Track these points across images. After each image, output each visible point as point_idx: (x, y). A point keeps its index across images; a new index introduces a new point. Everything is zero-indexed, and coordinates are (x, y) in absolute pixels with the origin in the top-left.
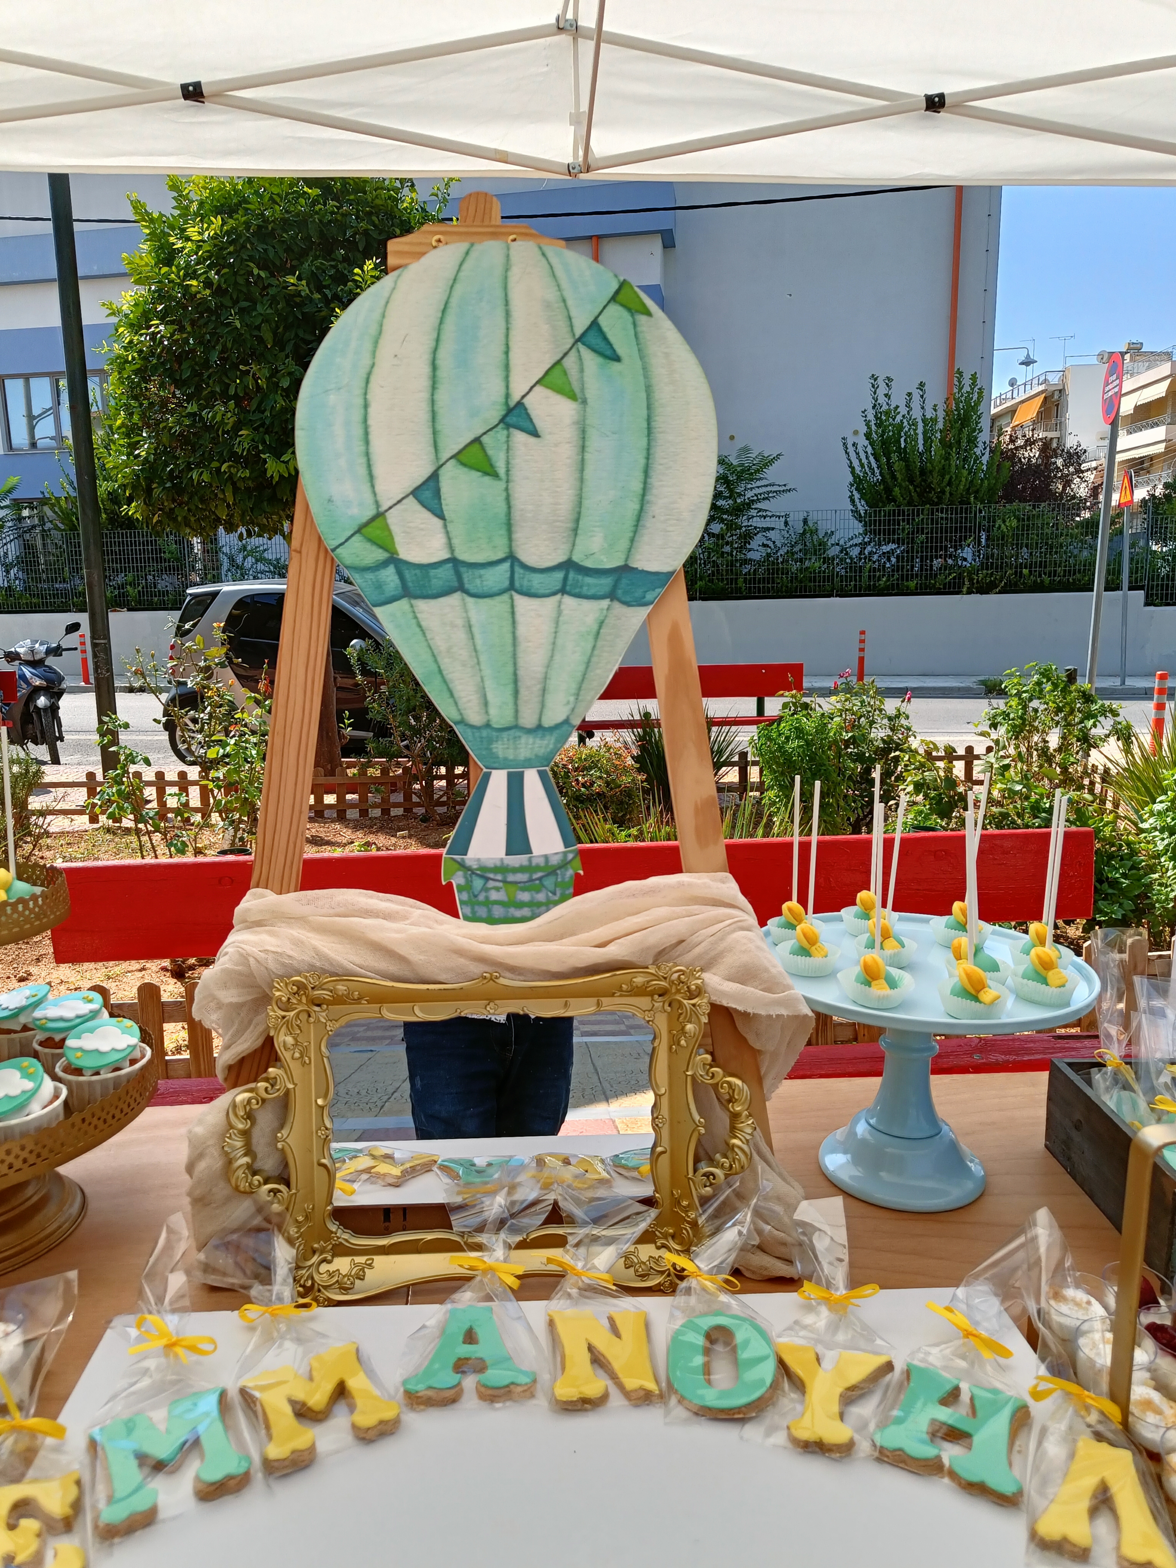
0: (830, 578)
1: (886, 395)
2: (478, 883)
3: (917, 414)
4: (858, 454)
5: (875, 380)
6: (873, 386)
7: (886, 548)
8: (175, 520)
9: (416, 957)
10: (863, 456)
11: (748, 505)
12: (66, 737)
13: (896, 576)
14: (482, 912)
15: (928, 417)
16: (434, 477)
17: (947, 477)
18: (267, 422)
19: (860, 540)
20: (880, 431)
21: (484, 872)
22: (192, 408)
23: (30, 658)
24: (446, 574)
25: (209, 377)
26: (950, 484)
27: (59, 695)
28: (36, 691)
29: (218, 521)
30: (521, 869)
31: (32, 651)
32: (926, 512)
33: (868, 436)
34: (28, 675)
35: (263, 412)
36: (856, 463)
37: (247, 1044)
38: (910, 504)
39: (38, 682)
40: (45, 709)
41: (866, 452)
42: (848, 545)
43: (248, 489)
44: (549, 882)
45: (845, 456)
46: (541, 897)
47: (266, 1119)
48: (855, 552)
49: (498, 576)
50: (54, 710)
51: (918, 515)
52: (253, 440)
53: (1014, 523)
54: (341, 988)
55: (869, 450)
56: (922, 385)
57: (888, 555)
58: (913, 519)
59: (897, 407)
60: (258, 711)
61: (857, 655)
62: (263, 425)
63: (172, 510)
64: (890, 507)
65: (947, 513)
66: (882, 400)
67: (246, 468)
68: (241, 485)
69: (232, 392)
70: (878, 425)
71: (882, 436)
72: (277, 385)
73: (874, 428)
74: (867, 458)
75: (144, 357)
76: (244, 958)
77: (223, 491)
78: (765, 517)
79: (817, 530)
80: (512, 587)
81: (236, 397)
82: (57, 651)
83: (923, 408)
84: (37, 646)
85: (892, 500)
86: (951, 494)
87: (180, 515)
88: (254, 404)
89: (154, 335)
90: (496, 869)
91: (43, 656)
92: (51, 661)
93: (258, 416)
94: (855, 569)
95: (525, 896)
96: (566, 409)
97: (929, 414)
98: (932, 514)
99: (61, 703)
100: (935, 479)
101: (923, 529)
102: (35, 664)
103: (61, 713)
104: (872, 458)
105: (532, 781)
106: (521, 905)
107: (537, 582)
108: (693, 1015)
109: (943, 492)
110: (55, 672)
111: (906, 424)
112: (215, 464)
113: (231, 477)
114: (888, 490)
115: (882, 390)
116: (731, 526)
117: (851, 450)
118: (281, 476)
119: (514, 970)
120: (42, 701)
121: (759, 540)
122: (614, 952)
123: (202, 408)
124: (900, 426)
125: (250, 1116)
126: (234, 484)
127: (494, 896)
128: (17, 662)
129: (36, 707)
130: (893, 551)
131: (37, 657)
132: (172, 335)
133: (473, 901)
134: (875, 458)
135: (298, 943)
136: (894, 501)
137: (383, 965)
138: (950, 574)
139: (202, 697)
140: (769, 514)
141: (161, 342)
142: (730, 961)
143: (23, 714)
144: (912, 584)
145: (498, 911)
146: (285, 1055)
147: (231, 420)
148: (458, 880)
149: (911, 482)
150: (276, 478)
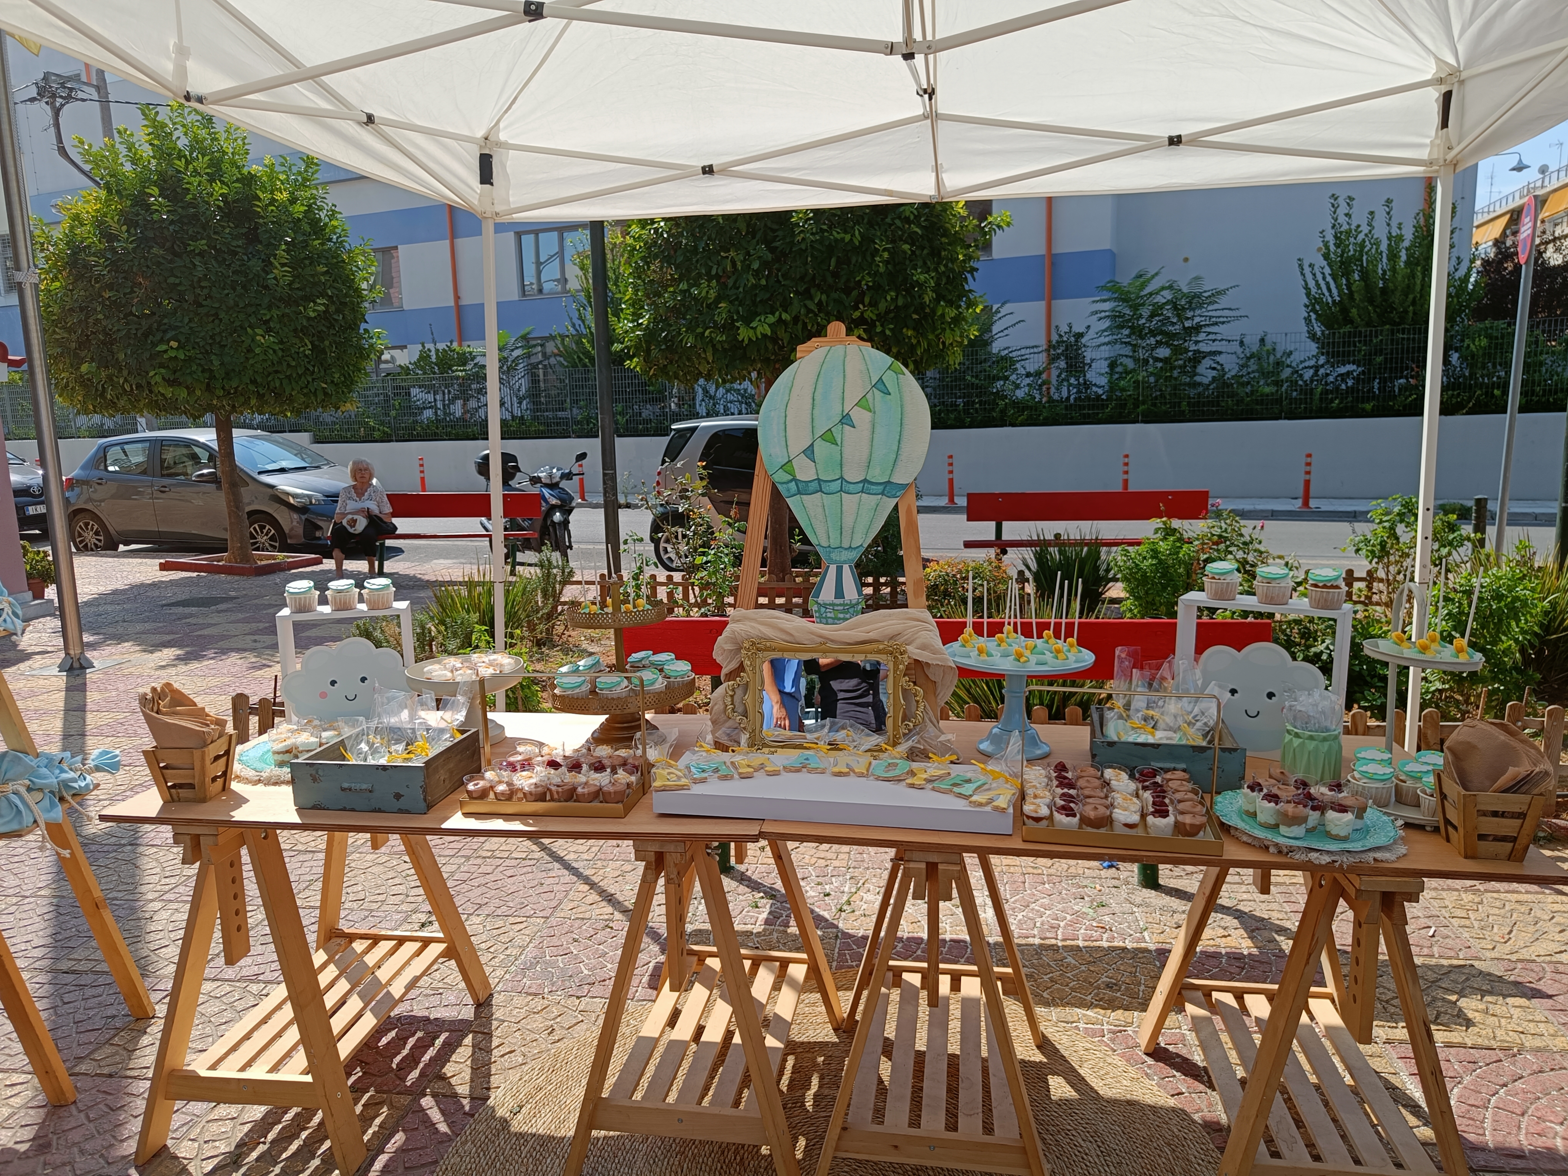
0: (1279, 401)
1: (1346, 215)
2: (823, 610)
3: (1381, 233)
4: (1314, 275)
5: (1336, 199)
6: (1333, 206)
7: (1343, 370)
8: (667, 374)
9: (796, 634)
10: (1319, 277)
11: (1197, 329)
12: (575, 546)
13: (1350, 399)
14: (824, 621)
15: (1394, 234)
16: (812, 445)
17: (1411, 297)
18: (741, 296)
19: (1312, 363)
20: (1339, 251)
21: (825, 605)
22: (683, 286)
23: (548, 481)
24: (815, 485)
25: (697, 261)
26: (1414, 303)
27: (570, 512)
28: (553, 509)
29: (700, 374)
30: (840, 605)
31: (551, 476)
32: (1385, 333)
33: (1326, 256)
34: (547, 495)
35: (738, 288)
36: (1312, 284)
37: (734, 665)
38: (1368, 324)
39: (554, 501)
40: (559, 524)
41: (1323, 273)
42: (1301, 367)
43: (724, 350)
44: (851, 610)
45: (1300, 278)
46: (848, 616)
47: (739, 692)
48: (1308, 374)
49: (836, 486)
50: (565, 523)
51: (1376, 337)
52: (729, 311)
53: (1484, 342)
54: (768, 644)
55: (1327, 270)
56: (1389, 201)
57: (1344, 377)
58: (1371, 341)
59: (1358, 226)
60: (730, 530)
61: (1303, 477)
62: (737, 299)
63: (665, 366)
64: (1348, 329)
65: (1409, 333)
66: (1342, 219)
67: (723, 333)
68: (719, 347)
69: (714, 272)
70: (1337, 246)
71: (1342, 256)
72: (749, 266)
73: (1332, 248)
74: (1324, 278)
75: (648, 246)
76: (733, 632)
77: (705, 351)
78: (1214, 341)
79: (1274, 349)
80: (841, 490)
81: (718, 277)
82: (568, 476)
83: (1388, 225)
84: (555, 471)
85: (1349, 321)
86: (1415, 313)
87: (671, 370)
88: (730, 282)
89: (656, 230)
90: (830, 605)
91: (558, 479)
92: (564, 484)
93: (733, 291)
94: (1307, 391)
95: (841, 616)
96: (868, 415)
97: (1395, 232)
98: (1393, 334)
99: (572, 518)
100: (1396, 298)
101: (1381, 350)
102: (553, 486)
103: (571, 527)
104: (1329, 279)
105: (846, 569)
106: (840, 619)
107: (852, 488)
108: (902, 662)
109: (1406, 312)
110: (568, 493)
111: (1367, 243)
112: (700, 330)
113: (711, 340)
114: (1344, 311)
115: (1343, 209)
116: (1178, 351)
117: (1307, 270)
118: (750, 339)
119: (832, 641)
120: (557, 516)
121: (1207, 362)
122: (872, 635)
123: (691, 286)
124: (1362, 245)
125: (733, 690)
126: (714, 346)
127: (829, 615)
128: (539, 485)
129: (552, 521)
130: (1349, 373)
131: (554, 481)
132: (670, 229)
133: (820, 617)
134: (1334, 279)
135: (753, 627)
136: (1351, 322)
137: (784, 637)
138: (1410, 396)
139: (688, 518)
140: (1219, 337)
141: (662, 235)
142: (918, 642)
143: (542, 527)
144: (1368, 407)
145: (830, 621)
146: (747, 669)
147: (713, 294)
148: (815, 608)
149: (1371, 301)
150: (746, 342)
